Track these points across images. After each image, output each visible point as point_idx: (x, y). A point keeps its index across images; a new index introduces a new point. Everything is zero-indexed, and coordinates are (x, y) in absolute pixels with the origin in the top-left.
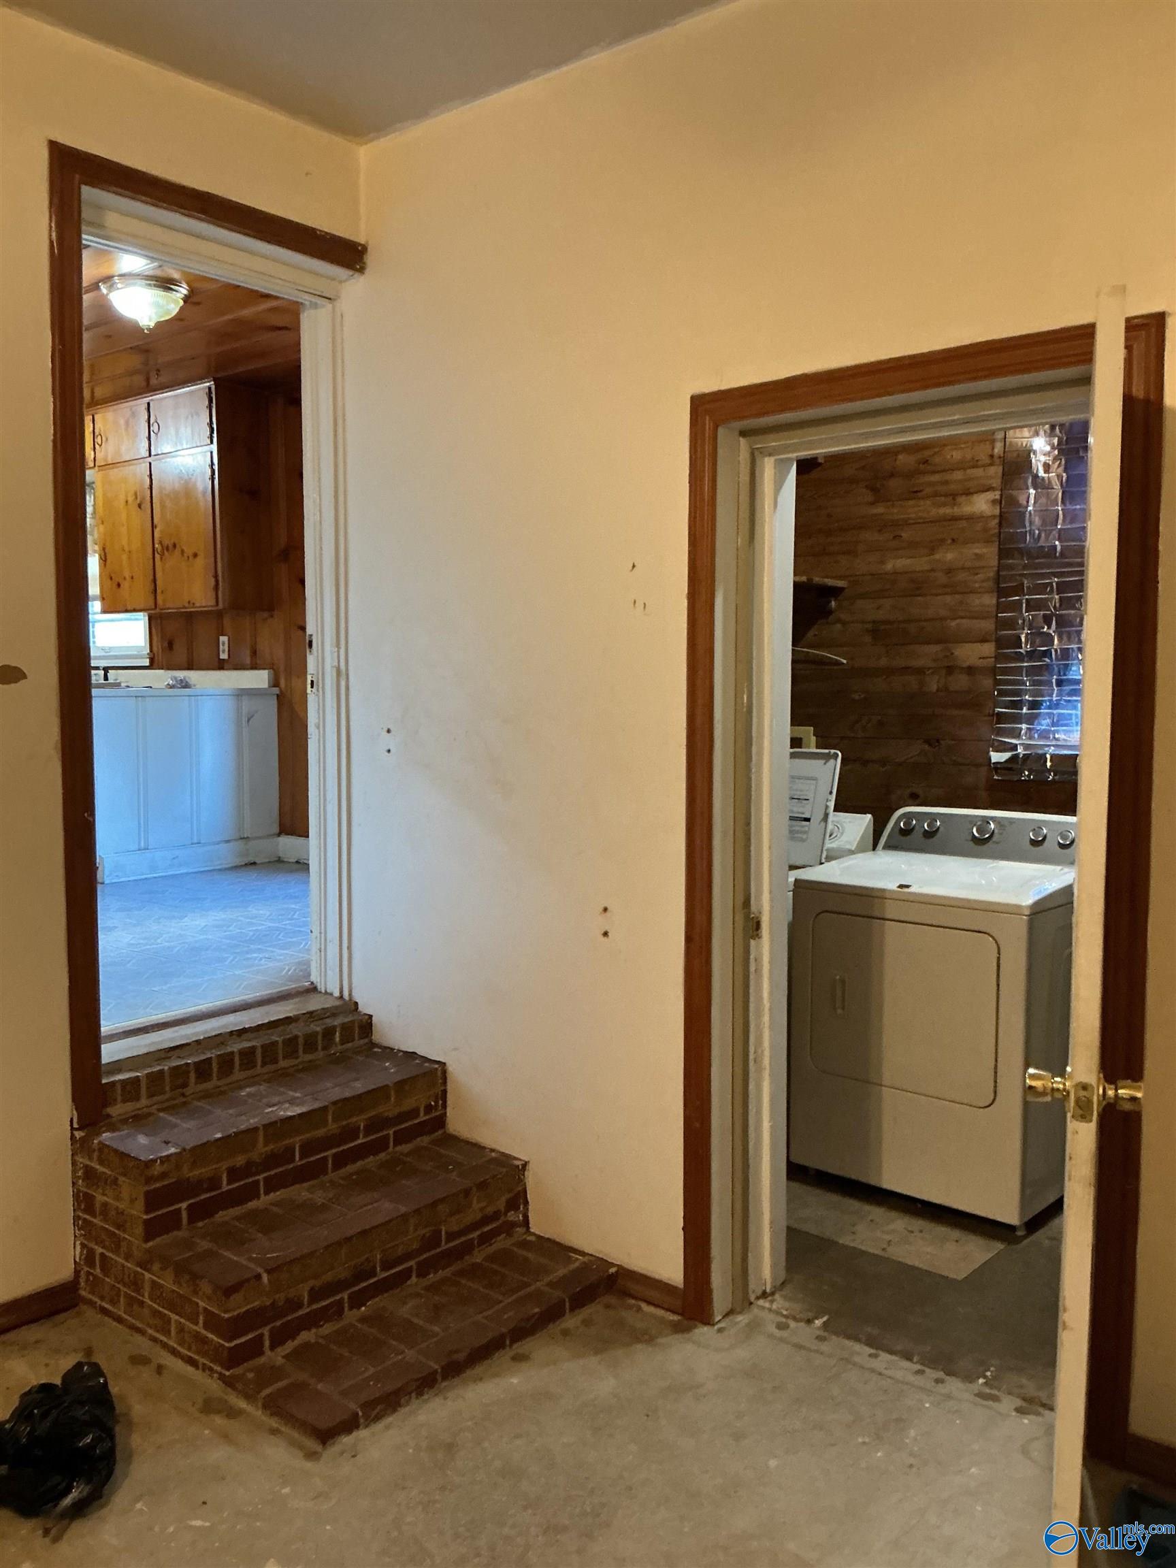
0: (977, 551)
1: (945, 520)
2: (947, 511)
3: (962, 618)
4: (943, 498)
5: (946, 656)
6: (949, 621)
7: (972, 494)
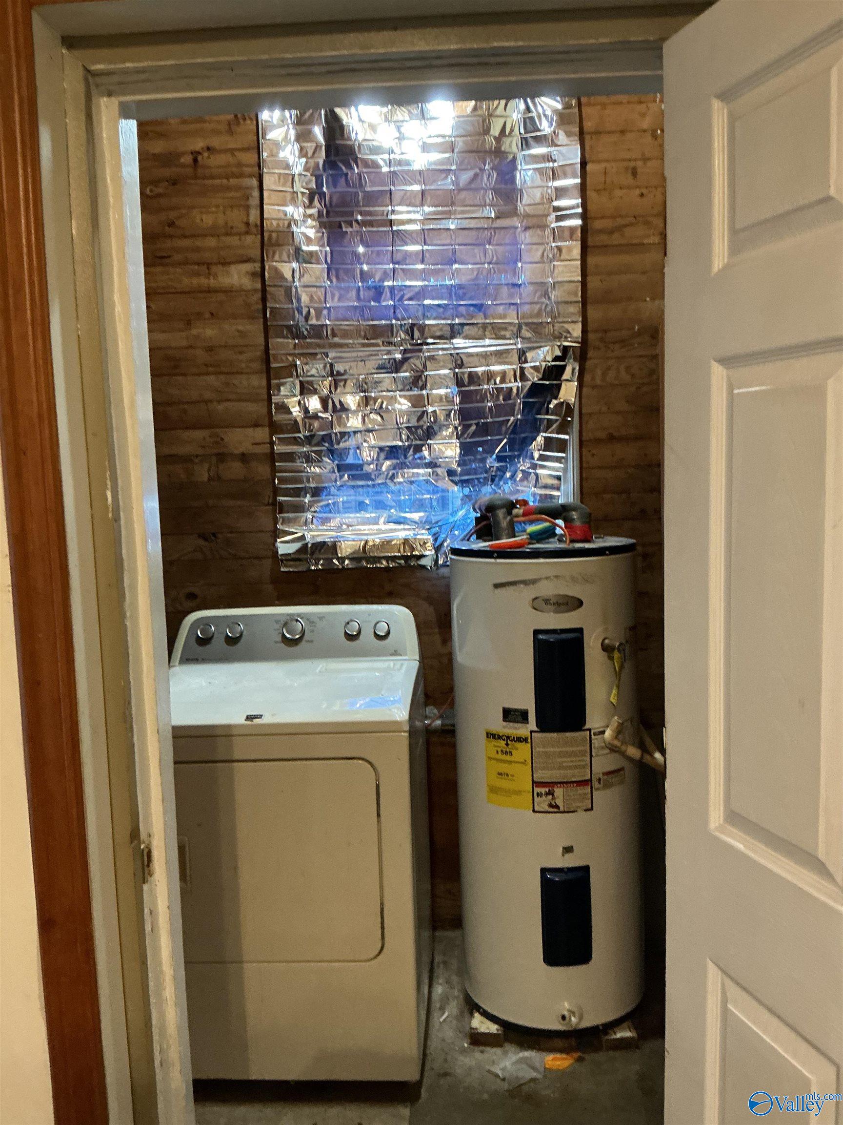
0: (240, 328)
1: (201, 292)
2: (204, 281)
3: (228, 400)
4: (196, 267)
5: (216, 443)
6: (215, 403)
7: (230, 263)
